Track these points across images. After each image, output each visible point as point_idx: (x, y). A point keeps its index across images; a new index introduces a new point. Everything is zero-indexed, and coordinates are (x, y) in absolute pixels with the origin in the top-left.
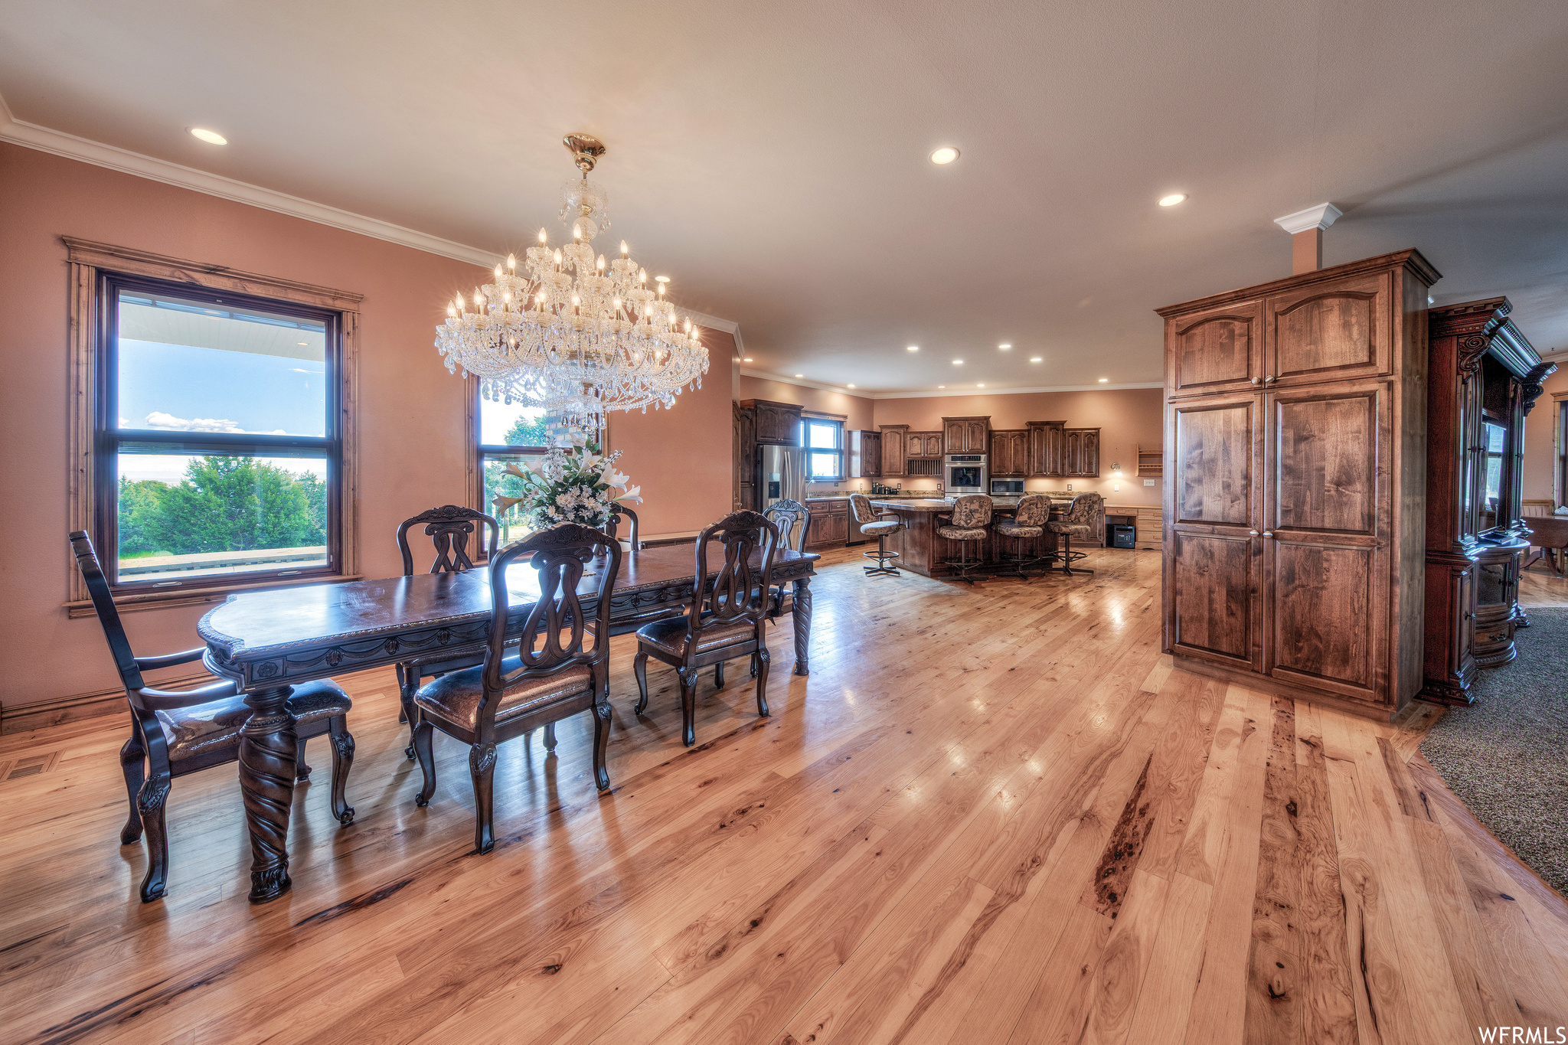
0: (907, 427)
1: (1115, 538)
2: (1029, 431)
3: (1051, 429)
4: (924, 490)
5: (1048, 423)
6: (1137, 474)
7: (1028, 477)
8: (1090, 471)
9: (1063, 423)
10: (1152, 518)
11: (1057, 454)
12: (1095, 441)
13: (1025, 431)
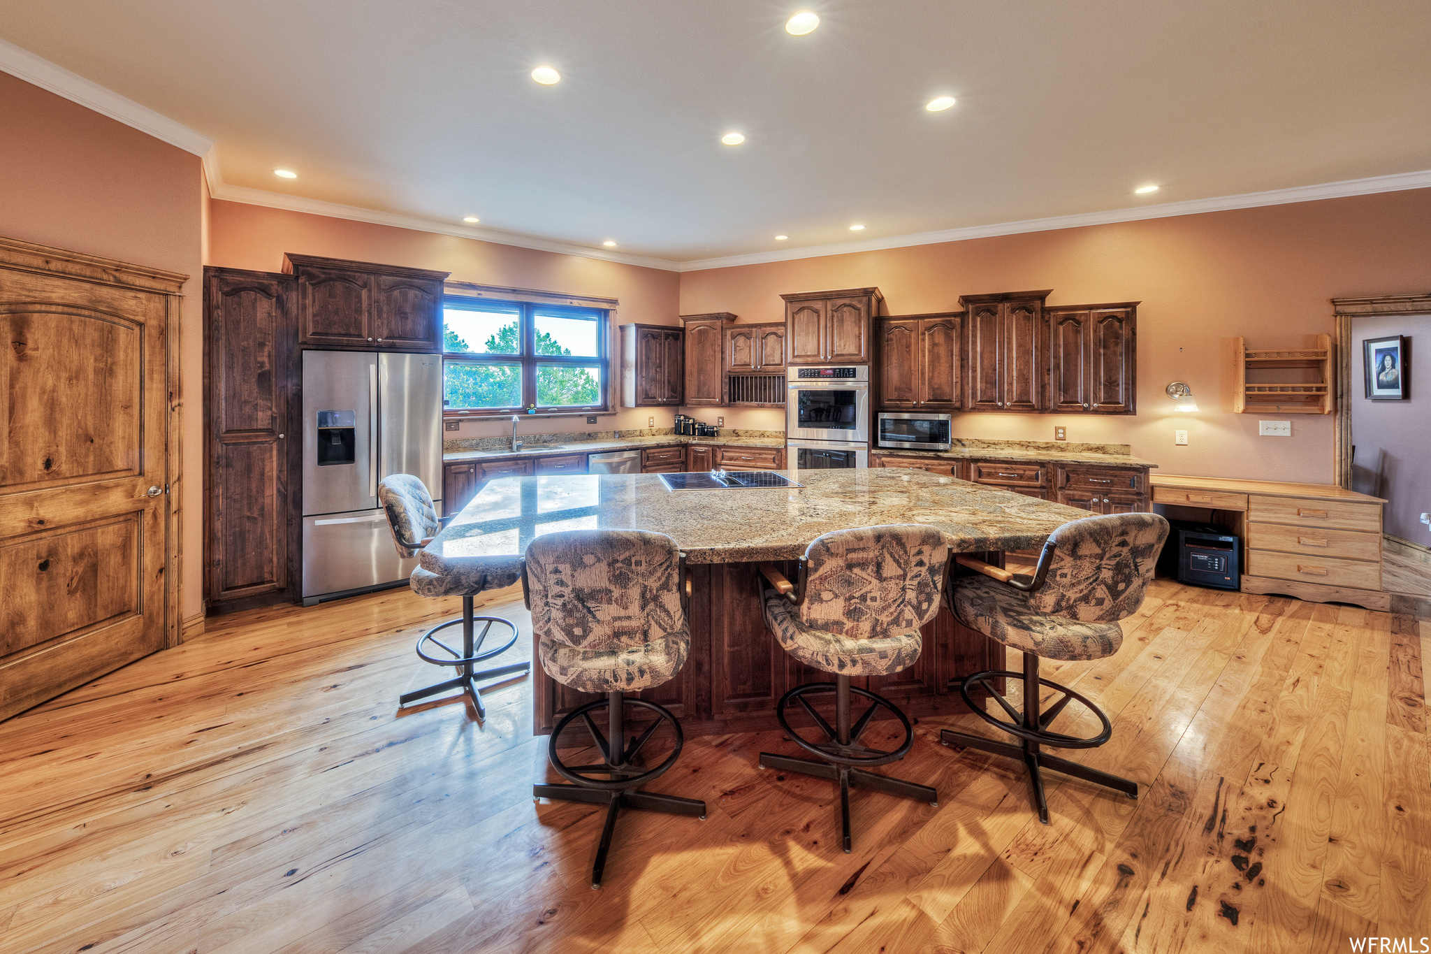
0: (732, 318)
1: (1182, 560)
2: (962, 315)
3: (1013, 311)
4: (762, 429)
5: (1005, 297)
6: (1240, 405)
7: (960, 410)
8: (1111, 398)
9: (1042, 296)
10: (1295, 520)
11: (1027, 363)
12: (1125, 332)
13: (955, 315)
